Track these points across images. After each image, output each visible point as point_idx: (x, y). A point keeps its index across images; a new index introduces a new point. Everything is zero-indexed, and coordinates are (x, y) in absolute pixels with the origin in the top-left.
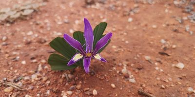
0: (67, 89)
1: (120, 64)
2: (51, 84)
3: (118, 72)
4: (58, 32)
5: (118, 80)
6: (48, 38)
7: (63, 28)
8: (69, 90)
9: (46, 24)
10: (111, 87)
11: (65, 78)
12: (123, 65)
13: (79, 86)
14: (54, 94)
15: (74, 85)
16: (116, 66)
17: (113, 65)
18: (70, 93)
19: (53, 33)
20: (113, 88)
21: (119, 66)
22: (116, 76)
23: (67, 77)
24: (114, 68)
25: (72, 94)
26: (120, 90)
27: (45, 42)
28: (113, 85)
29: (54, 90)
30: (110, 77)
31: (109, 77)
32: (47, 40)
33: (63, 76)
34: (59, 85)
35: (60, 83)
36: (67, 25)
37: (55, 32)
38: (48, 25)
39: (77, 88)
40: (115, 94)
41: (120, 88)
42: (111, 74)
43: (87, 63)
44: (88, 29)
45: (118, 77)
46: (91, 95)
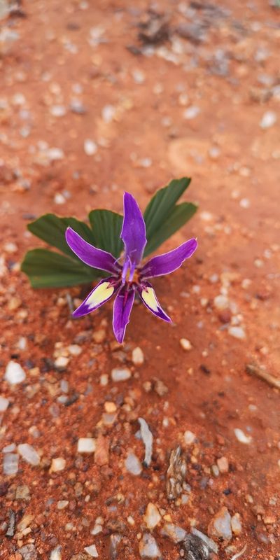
0: (70, 339)
1: (214, 278)
2: (30, 320)
3: (204, 302)
4: (53, 145)
5: (200, 325)
6: (23, 164)
7: (66, 130)
8: (74, 343)
9: (17, 109)
10: (180, 346)
11: (66, 306)
12: (219, 281)
13: (99, 336)
14: (36, 350)
15: (87, 329)
16: (201, 282)
17: (194, 279)
18: (75, 350)
19: (38, 148)
20: (185, 351)
21: (209, 283)
22: (197, 313)
23: (70, 305)
24: (196, 289)
25: (80, 356)
26: (201, 356)
27: (15, 178)
28: (186, 344)
29: (38, 339)
30: (183, 314)
31: (178, 312)
32: (19, 172)
33: (61, 301)
34: (49, 323)
35: (51, 319)
36: (78, 119)
37: (43, 145)
38: (24, 114)
39: (93, 340)
40: (188, 369)
41: (203, 350)
42: (186, 306)
43: (122, 317)
44: (132, 223)
45: (201, 316)
46: (128, 363)
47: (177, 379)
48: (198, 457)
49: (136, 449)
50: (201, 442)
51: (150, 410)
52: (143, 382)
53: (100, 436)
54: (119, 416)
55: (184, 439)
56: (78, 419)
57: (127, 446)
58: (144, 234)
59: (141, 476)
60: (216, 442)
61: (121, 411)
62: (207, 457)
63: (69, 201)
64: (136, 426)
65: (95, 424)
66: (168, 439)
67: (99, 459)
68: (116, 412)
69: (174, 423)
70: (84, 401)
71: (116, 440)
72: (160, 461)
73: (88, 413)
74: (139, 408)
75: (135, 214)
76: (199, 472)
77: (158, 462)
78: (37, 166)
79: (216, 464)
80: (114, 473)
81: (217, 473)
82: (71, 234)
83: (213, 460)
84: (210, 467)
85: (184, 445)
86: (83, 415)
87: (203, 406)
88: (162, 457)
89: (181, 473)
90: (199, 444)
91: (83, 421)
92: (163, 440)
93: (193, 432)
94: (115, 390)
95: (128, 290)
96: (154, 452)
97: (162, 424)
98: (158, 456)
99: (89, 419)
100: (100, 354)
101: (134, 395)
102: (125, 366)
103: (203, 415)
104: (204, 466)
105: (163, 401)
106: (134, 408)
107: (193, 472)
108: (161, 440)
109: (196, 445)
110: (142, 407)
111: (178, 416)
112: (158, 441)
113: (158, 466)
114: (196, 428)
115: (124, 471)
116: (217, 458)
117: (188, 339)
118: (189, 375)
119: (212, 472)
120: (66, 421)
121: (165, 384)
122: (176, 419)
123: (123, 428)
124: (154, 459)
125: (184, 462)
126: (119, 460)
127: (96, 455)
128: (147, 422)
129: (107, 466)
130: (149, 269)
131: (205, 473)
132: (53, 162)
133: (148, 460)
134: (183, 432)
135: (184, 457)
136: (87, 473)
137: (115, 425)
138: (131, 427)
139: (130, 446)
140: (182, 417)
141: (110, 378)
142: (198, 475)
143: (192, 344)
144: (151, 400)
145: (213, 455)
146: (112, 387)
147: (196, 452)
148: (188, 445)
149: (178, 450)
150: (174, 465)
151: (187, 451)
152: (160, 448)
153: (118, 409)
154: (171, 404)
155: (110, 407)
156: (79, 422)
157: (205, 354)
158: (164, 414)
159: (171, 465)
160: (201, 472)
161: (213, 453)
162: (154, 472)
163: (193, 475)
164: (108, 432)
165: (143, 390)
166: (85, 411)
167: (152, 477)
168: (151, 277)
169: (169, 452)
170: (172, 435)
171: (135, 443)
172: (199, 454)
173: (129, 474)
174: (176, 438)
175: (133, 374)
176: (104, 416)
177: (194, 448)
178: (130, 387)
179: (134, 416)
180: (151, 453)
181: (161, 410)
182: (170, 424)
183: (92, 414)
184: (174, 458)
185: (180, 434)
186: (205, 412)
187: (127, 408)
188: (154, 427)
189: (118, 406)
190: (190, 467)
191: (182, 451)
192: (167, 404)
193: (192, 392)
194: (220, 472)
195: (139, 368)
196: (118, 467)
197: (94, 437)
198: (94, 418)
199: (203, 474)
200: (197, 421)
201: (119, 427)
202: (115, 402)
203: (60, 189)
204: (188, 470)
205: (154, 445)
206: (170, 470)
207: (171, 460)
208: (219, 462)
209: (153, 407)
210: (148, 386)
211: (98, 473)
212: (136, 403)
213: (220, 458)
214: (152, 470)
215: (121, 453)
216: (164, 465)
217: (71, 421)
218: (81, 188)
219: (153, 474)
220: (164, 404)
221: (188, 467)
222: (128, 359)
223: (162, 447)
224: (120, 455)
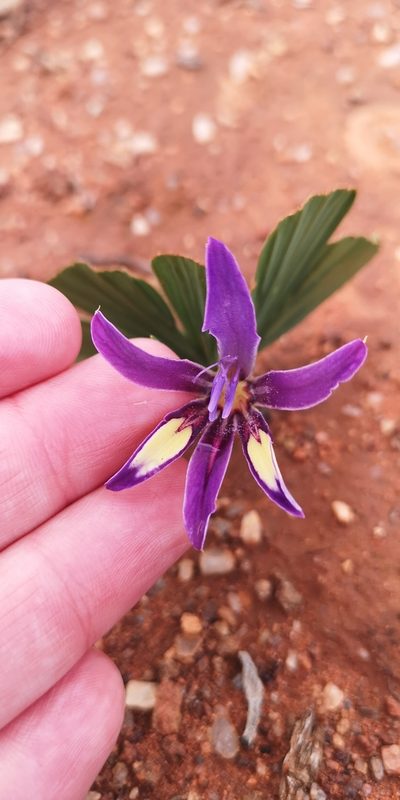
3: (388, 426)
4: (140, 126)
5: (376, 472)
6: (88, 164)
7: (166, 100)
9: (86, 67)
10: (333, 515)
16: (386, 386)
19: (114, 136)
20: (341, 525)
22: (371, 448)
24: (375, 399)
26: (371, 535)
27: (71, 189)
28: (343, 512)
30: (344, 449)
31: (336, 445)
32: (79, 180)
36: (188, 79)
37: (123, 129)
38: (99, 77)
40: (342, 561)
41: (376, 525)
42: (352, 432)
45: (380, 454)
46: (232, 542)
47: (322, 579)
48: (345, 736)
49: (231, 708)
50: (357, 707)
51: (265, 635)
52: (257, 579)
53: (166, 680)
54: (205, 642)
55: (322, 698)
56: (133, 640)
57: (216, 700)
59: (237, 761)
60: (386, 708)
61: (211, 634)
62: (364, 739)
63: (155, 229)
64: (235, 666)
65: (162, 656)
66: (294, 695)
67: (160, 723)
68: (201, 634)
69: (308, 664)
70: (147, 607)
71: (196, 687)
72: (275, 738)
73: (152, 631)
74: (244, 630)
75: (233, 284)
76: (346, 767)
77: (270, 737)
78: (111, 167)
79: (380, 757)
80: (187, 751)
81: (379, 775)
82: (101, 324)
83: (374, 748)
84: (368, 760)
85: (322, 711)
86: (141, 634)
87: (365, 637)
88: (278, 730)
89: (309, 767)
90: (352, 710)
91: (142, 645)
92: (284, 696)
93: (341, 687)
94: (204, 590)
96: (265, 718)
97: (284, 665)
98: (270, 727)
99: (153, 642)
101: (237, 602)
102: (225, 546)
103: (364, 654)
104: (355, 756)
105: (290, 618)
106: (233, 630)
107: (335, 765)
108: (280, 696)
109: (344, 713)
110: (251, 627)
111: (316, 651)
112: (275, 696)
113: (272, 747)
114: (349, 677)
115: (206, 748)
116: (384, 744)
117: (348, 502)
118: (343, 573)
119: (370, 771)
120: (112, 643)
121: (298, 589)
122: (312, 657)
123: (212, 666)
124: (263, 731)
125: (317, 746)
126: (198, 726)
127: (155, 714)
128: (254, 658)
129: (173, 738)
130: (266, 389)
131: (356, 771)
132: (139, 159)
133: (250, 734)
134: (324, 684)
135: (319, 736)
136: (138, 744)
137: (197, 658)
138: (225, 665)
139: (222, 701)
140: (326, 654)
141: (197, 569)
142: (342, 773)
143: (354, 511)
144: (268, 615)
145: (377, 736)
146: (199, 584)
147: (344, 726)
148: (330, 712)
149: (308, 722)
150: (297, 754)
151: (326, 722)
152: (275, 711)
153: (204, 628)
154: (308, 626)
155: (191, 624)
156: (134, 647)
157: (379, 531)
158: (289, 644)
159: (292, 750)
160: (350, 767)
161: (377, 731)
162: (261, 756)
163: (334, 772)
164: (186, 672)
165: (254, 595)
166: (146, 625)
167: (256, 764)
168: (270, 407)
169: (292, 717)
170: (301, 687)
171: (231, 696)
172: (351, 730)
173: (215, 756)
174: (309, 695)
175: (238, 563)
176: (179, 640)
177: (340, 717)
178: (232, 587)
179: (231, 645)
180: (258, 721)
181: (285, 636)
182: (301, 666)
183: (160, 632)
184: (299, 739)
185: (317, 688)
186: (368, 648)
187: (224, 630)
188: (269, 674)
189: (206, 624)
190: (329, 755)
191: (318, 721)
192: (297, 626)
193: (347, 606)
194: (385, 772)
195: (250, 549)
196: (195, 739)
197: (156, 680)
198: (163, 640)
199: (353, 773)
200: (353, 662)
201: (203, 665)
202: (200, 616)
203: (142, 208)
204: (324, 762)
205: (267, 704)
206: (289, 760)
207: (293, 740)
208: (385, 752)
209: (270, 628)
210: (264, 587)
211: (158, 748)
212: (241, 618)
213: (388, 744)
214: (257, 751)
215: (204, 713)
216: (280, 744)
217: (120, 644)
218: (180, 205)
219: (259, 760)
220: (291, 625)
221: (324, 755)
222: (233, 533)
223: (281, 708)
224: (200, 717)
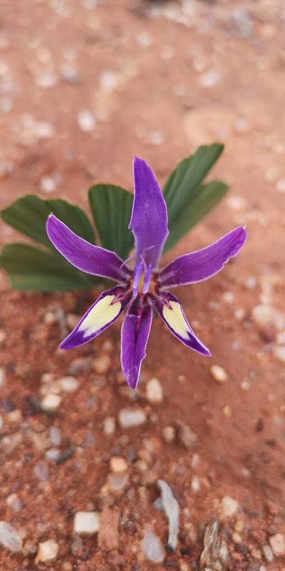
0: (63, 370)
1: (251, 283)
2: (9, 343)
3: (240, 314)
4: (40, 118)
5: (236, 345)
7: (56, 103)
8: (67, 375)
10: (211, 377)
11: (55, 325)
12: (258, 289)
13: (102, 364)
14: (18, 385)
15: (84, 355)
16: (234, 288)
17: (225, 284)
18: (69, 384)
19: (22, 128)
20: (219, 383)
21: (244, 288)
22: (230, 330)
23: (63, 325)
24: (229, 297)
25: (76, 392)
26: (239, 388)
28: (219, 373)
29: (20, 370)
30: (212, 332)
31: (206, 329)
33: (50, 318)
34: (34, 348)
35: (38, 342)
36: (72, 91)
37: (28, 121)
39: (93, 371)
40: (223, 407)
41: (242, 381)
42: (216, 320)
43: (135, 348)
44: (147, 206)
45: (236, 333)
46: (141, 402)
47: (209, 422)
48: (242, 534)
49: (155, 525)
50: (246, 511)
51: (174, 468)
52: (163, 427)
53: (106, 509)
54: (131, 477)
55: (221, 508)
56: (74, 482)
57: (143, 520)
58: (164, 223)
59: (165, 563)
60: (267, 510)
61: (134, 471)
62: (255, 534)
63: (60, 187)
64: (155, 492)
65: (98, 491)
66: (200, 509)
67: (104, 542)
68: (126, 471)
69: (207, 484)
70: (82, 457)
71: (127, 512)
72: (191, 541)
73: (88, 474)
74: (158, 466)
75: (151, 190)
76: (245, 556)
77: (187, 542)
78: (20, 146)
79: (268, 543)
80: (127, 561)
81: (270, 558)
82: (54, 224)
83: (263, 538)
84: (260, 548)
85: (222, 517)
86: (81, 477)
87: (246, 460)
88: (192, 536)
89: (220, 559)
90: (243, 514)
91: (82, 485)
92: (193, 510)
93: (234, 498)
94: (124, 440)
95: (142, 306)
96: (181, 528)
97: (190, 488)
98: (187, 535)
99: (90, 482)
100: (103, 389)
101: (150, 446)
102: (137, 405)
103: (246, 473)
104: (251, 547)
105: (190, 453)
106: (151, 466)
107: (237, 556)
108: (190, 510)
109: (239, 517)
110: (163, 463)
111: (212, 474)
112: (186, 511)
113: (190, 550)
114: (238, 491)
115: (141, 558)
116: (269, 535)
117: (221, 366)
118: (224, 417)
119: (263, 557)
120: (59, 486)
121: (193, 430)
122: (210, 479)
123: (137, 496)
124: (181, 538)
125: (224, 543)
126: (132, 542)
127: (100, 536)
128: (169, 484)
129: (116, 552)
130: (172, 274)
131: (253, 558)
133: (173, 541)
134: (220, 498)
135: (224, 535)
136: (88, 562)
137: (126, 490)
138: (148, 492)
139: (148, 520)
140: (219, 476)
141: (117, 424)
142: (243, 560)
143: (227, 372)
144: (174, 453)
145: (264, 530)
146: (121, 435)
147: (240, 526)
148: (228, 517)
149: (215, 526)
150: (210, 550)
151: (226, 525)
152: (188, 522)
153: (129, 467)
154: (204, 457)
155: (119, 465)
156: (76, 488)
157: (245, 385)
158: (192, 472)
159: (206, 549)
160: (248, 555)
161: (263, 526)
162: (183, 557)
163: (237, 561)
164: (118, 502)
165: (162, 439)
166: (84, 470)
167: (179, 564)
168: (176, 286)
169: (202, 527)
170: (205, 502)
171: (154, 515)
172: (244, 529)
173: (147, 562)
174: (211, 507)
175: (148, 417)
176: (110, 478)
177: (236, 521)
178: (146, 434)
179: (151, 477)
180: (177, 531)
181: (188, 466)
182: (203, 487)
183: (94, 475)
184: (210, 539)
185: (216, 501)
186: (249, 468)
187: (143, 466)
188: (180, 493)
189: (130, 463)
190: (232, 549)
191: (221, 526)
192: (196, 459)
193: (230, 439)
194: (274, 555)
195: (156, 407)
196: (131, 551)
197: (97, 509)
198: (97, 480)
199: (251, 559)
200: (238, 480)
201: (131, 495)
202: (125, 458)
203: (49, 172)
204: (230, 554)
205: (182, 519)
206: (204, 556)
207: (205, 540)
208: (272, 540)
209: (177, 462)
210: (169, 433)
211: (104, 562)
212: (154, 459)
213: (274, 535)
214: (180, 554)
215: (135, 531)
216: (195, 547)
217: (65, 486)
218: (75, 170)
219: (181, 561)
220: (191, 457)
221: (229, 549)
222: (142, 395)
223: (193, 520)
224: (133, 534)
